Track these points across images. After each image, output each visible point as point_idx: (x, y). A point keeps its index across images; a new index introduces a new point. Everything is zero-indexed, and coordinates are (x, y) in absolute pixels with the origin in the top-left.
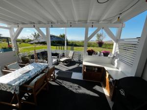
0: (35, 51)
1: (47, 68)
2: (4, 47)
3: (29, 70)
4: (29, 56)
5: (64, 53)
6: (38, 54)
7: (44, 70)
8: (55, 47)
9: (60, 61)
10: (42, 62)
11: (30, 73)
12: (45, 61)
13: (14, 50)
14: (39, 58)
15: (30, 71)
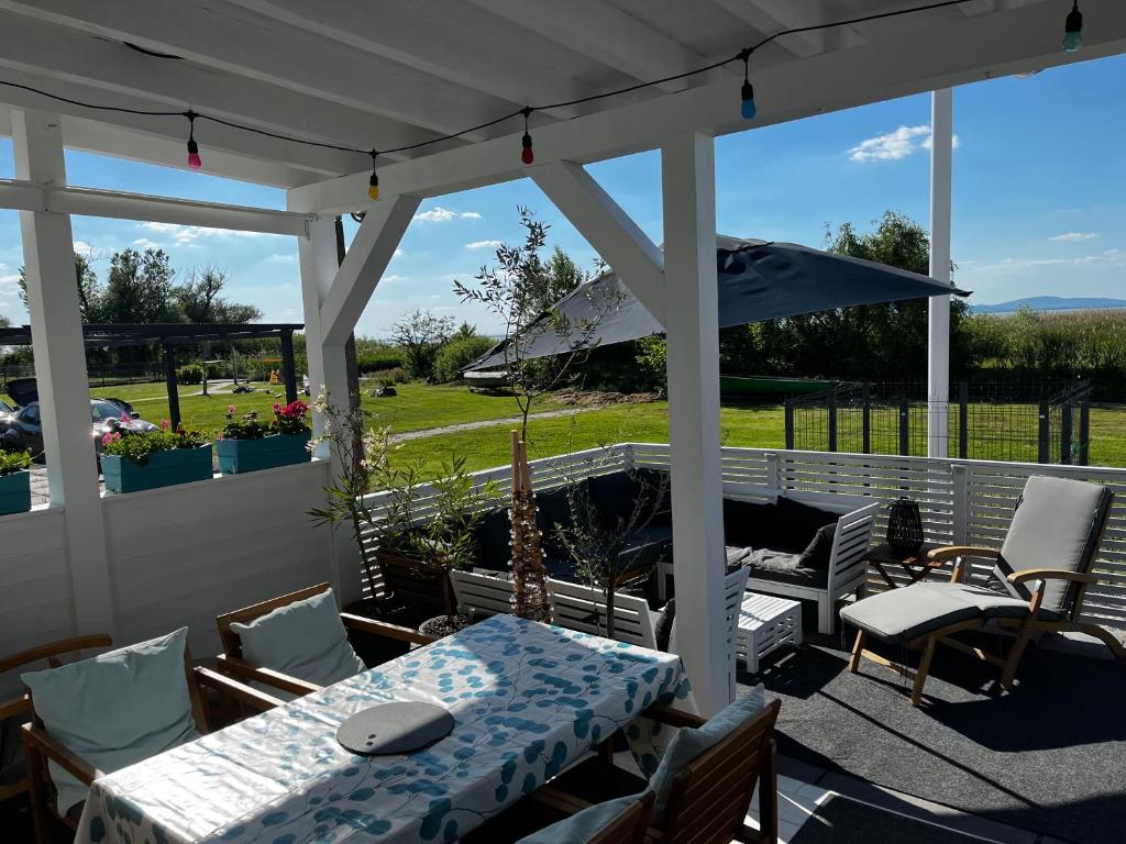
0: (522, 470)
1: (661, 710)
2: (242, 420)
3: (442, 703)
4: (457, 524)
5: (905, 515)
6: (551, 507)
7: (619, 741)
8: (774, 418)
9: (847, 631)
10: (592, 621)
11: (443, 754)
12: (629, 603)
13: (318, 449)
14: (560, 563)
15: (443, 726)
